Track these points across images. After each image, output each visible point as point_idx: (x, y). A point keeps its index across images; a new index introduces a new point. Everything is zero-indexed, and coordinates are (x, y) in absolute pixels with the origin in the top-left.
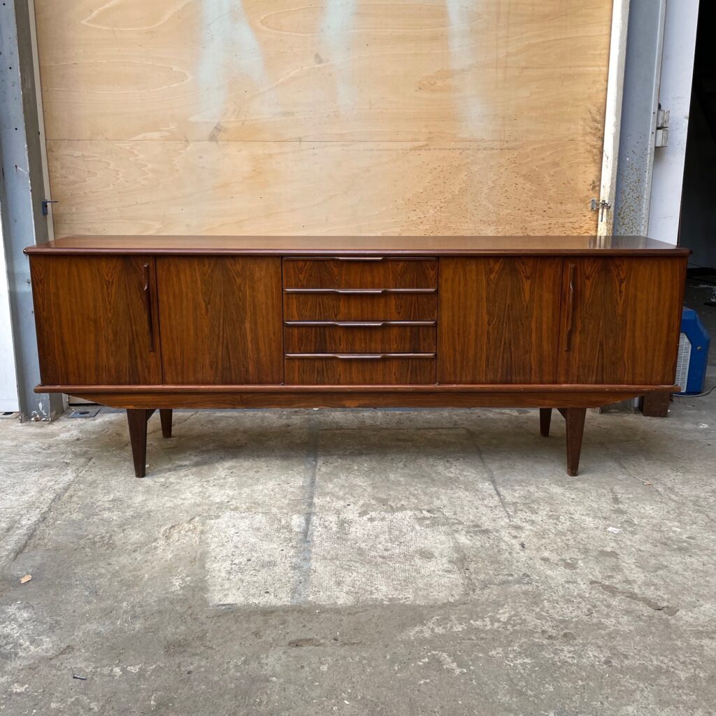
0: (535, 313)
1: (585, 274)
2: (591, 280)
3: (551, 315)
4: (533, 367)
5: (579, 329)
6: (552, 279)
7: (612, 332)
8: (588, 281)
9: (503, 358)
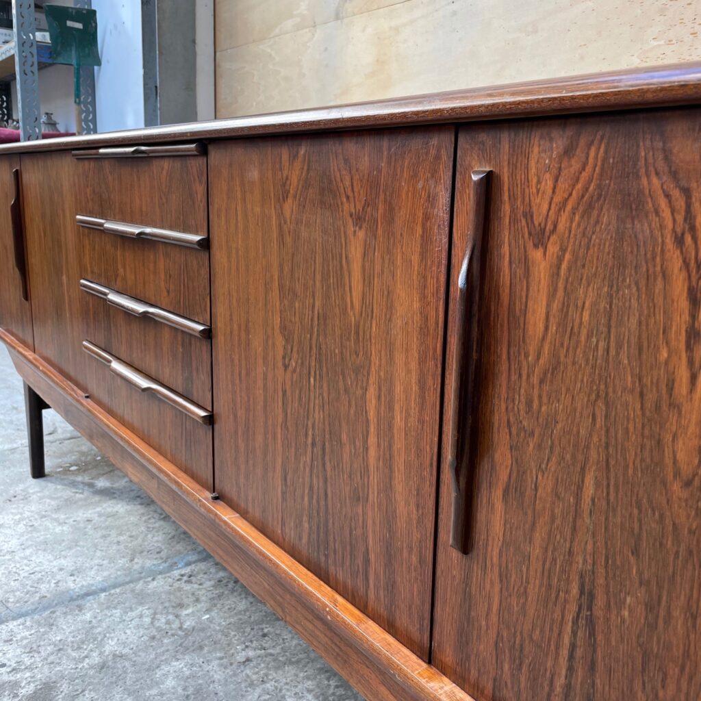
0: (375, 360)
1: (529, 215)
2: (553, 249)
3: (414, 378)
4: (372, 557)
5: (503, 475)
6: (419, 230)
7: (636, 552)
8: (537, 255)
9: (311, 488)
